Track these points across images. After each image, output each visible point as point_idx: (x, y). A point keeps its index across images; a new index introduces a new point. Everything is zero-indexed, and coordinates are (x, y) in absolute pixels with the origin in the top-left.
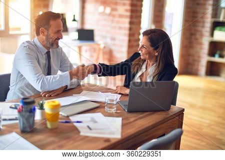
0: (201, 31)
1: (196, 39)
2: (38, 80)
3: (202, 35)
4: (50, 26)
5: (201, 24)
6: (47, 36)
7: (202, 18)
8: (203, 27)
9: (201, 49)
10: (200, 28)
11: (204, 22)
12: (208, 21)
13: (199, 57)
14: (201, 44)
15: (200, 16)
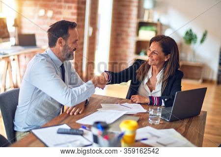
0: (126, 32)
1: (123, 39)
2: (67, 94)
3: (128, 35)
4: (69, 36)
5: (126, 25)
6: (65, 47)
7: (128, 18)
8: (129, 27)
9: (128, 48)
10: (125, 29)
11: (129, 23)
12: (134, 22)
13: (126, 56)
14: (127, 43)
15: (125, 16)
